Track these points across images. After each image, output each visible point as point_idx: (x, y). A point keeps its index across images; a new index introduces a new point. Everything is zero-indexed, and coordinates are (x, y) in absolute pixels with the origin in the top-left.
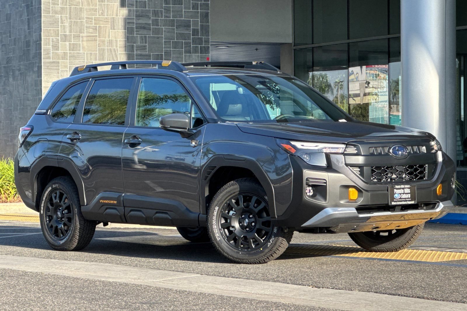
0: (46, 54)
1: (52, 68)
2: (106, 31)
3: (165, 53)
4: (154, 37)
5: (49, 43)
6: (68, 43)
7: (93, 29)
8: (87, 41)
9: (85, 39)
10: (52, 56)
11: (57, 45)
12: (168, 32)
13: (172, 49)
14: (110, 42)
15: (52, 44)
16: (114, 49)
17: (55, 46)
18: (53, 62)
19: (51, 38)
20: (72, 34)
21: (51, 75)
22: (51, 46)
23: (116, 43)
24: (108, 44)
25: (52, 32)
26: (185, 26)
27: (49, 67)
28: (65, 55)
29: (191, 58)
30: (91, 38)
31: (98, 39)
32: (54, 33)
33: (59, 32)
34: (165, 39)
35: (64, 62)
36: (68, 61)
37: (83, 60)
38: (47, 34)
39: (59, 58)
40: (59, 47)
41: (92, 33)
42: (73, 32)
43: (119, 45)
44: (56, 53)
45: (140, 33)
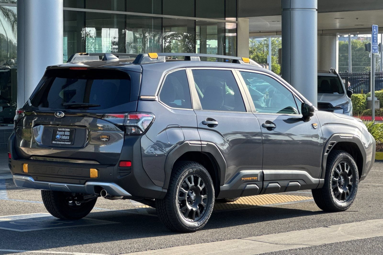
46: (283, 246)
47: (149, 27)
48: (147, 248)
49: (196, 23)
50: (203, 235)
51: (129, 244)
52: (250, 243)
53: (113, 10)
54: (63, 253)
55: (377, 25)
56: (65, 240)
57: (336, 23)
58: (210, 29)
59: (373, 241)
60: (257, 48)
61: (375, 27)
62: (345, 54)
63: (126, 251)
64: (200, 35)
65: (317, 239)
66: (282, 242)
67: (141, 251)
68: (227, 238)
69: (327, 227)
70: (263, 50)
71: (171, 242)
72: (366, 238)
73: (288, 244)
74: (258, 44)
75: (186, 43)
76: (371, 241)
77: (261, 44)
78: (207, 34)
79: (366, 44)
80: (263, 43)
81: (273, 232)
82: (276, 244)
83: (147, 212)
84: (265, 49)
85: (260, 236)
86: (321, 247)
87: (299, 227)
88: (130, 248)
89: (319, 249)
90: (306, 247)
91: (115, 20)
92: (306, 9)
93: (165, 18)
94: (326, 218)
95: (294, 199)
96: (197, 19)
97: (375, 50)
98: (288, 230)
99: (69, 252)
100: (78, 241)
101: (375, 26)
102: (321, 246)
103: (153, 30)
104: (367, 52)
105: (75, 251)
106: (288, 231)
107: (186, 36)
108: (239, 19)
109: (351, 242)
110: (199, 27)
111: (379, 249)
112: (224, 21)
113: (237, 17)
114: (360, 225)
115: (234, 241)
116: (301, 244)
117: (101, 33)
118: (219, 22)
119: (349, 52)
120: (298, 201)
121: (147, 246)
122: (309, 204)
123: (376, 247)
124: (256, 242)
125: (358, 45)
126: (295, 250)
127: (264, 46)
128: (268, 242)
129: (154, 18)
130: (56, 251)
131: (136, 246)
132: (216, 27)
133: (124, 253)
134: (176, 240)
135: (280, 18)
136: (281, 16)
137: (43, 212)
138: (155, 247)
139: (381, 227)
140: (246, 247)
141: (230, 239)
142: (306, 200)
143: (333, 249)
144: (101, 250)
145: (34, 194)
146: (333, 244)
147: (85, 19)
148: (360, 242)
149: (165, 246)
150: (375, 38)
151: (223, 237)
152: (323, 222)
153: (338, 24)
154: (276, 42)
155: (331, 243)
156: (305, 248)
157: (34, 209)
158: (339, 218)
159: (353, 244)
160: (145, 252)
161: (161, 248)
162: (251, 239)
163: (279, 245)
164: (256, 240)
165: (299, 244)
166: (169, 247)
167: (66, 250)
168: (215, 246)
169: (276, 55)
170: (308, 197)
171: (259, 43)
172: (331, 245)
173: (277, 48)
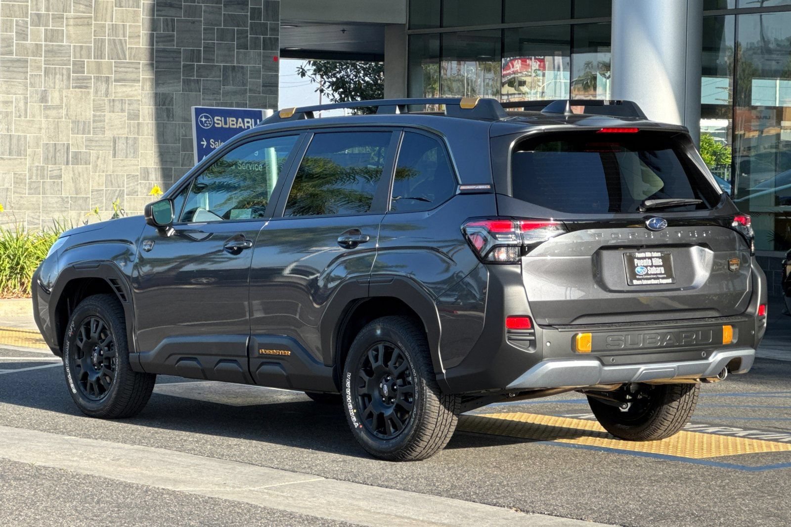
0: (6, 47)
1: (15, 69)
2: (106, 9)
3: (204, 48)
4: (188, 21)
5: (10, 28)
6: (43, 28)
7: (86, 6)
8: (76, 25)
9: (71, 22)
10: (16, 49)
11: (24, 31)
12: (211, 13)
13: (216, 42)
14: (114, 28)
15: (16, 29)
16: (121, 40)
17: (21, 34)
18: (18, 60)
19: (15, 19)
20: (51, 13)
21: (14, 82)
22: (14, 33)
23: (124, 30)
24: (111, 30)
25: (16, 8)
26: (239, 4)
27: (11, 69)
28: (37, 49)
29: (248, 58)
30: (83, 20)
31: (93, 22)
32: (19, 10)
33: (28, 10)
34: (205, 24)
35: (35, 60)
36: (43, 58)
37: (68, 58)
38: (8, 12)
39: (27, 53)
40: (27, 35)
41: (84, 13)
42: (52, 10)
43: (129, 32)
44: (23, 45)
45: (163, 13)
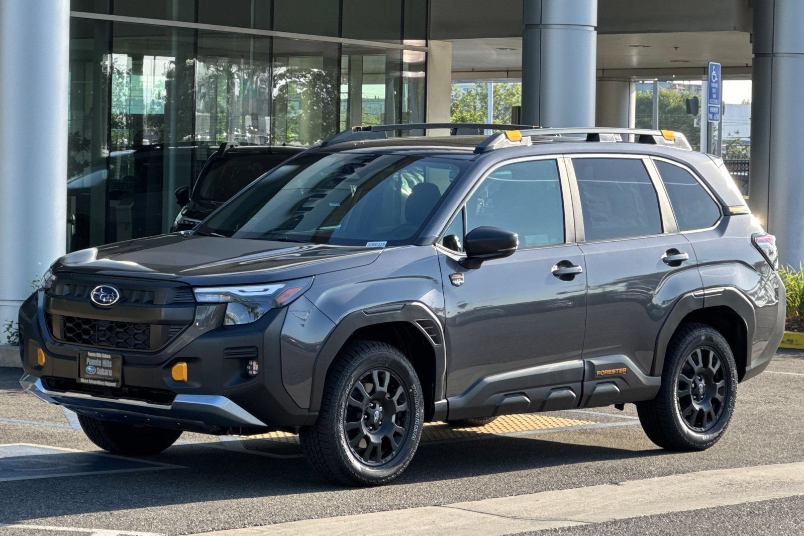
46: (529, 523)
47: (243, 56)
48: (246, 522)
49: (343, 49)
50: (362, 497)
51: (207, 512)
52: (460, 516)
53: (171, 19)
54: (71, 529)
55: (719, 64)
56: (73, 502)
57: (631, 56)
58: (369, 63)
59: (714, 514)
60: (461, 101)
61: (714, 67)
62: (643, 119)
63: (203, 527)
64: (349, 74)
65: (598, 508)
66: (525, 515)
67: (234, 528)
68: (412, 504)
69: (617, 484)
70: (475, 107)
71: (295, 510)
72: (699, 508)
73: (538, 519)
74: (464, 94)
75: (317, 90)
76: (708, 515)
77: (469, 93)
78: (363, 72)
79: (687, 100)
80: (473, 92)
81: (506, 493)
82: (513, 517)
83: (243, 447)
84: (478, 105)
85: (479, 500)
86: (607, 526)
87: (560, 484)
88: (211, 522)
89: (604, 530)
90: (576, 526)
91: (174, 39)
92: (574, 27)
93: (277, 38)
94: (614, 466)
95: (547, 424)
96: (345, 41)
97: (713, 115)
98: (535, 488)
99: (84, 527)
100: (100, 504)
101: (715, 65)
102: (606, 524)
103: (251, 61)
104: (689, 115)
105: (97, 527)
106: (536, 492)
107: (318, 75)
108: (432, 43)
109: (667, 515)
110: (347, 58)
111: (726, 532)
112: (400, 46)
113: (426, 38)
114: (684, 481)
115: (426, 510)
116: (566, 520)
117: (141, 65)
118: (389, 49)
119: (653, 115)
120: (554, 428)
121: (247, 518)
122: (578, 436)
123: (721, 527)
124: (472, 512)
125: (672, 101)
126: (554, 531)
127: (475, 98)
128: (496, 513)
129: (255, 37)
130: (56, 525)
131: (222, 517)
132: (383, 58)
133: (199, 533)
134: (306, 506)
135: (518, 42)
136: (521, 38)
137: (24, 442)
138: (263, 520)
139: (727, 485)
140: (452, 524)
141: (417, 505)
142: (572, 426)
143: (632, 530)
144: (150, 525)
145: (3, 404)
146: (631, 519)
147: (112, 37)
148: (687, 517)
149: (282, 519)
150: (714, 91)
151: (403, 502)
152: (609, 473)
153: (634, 59)
154: (502, 91)
155: (627, 518)
156: (574, 528)
157: (6, 434)
158: (640, 466)
159: (672, 521)
160: (243, 529)
161: (275, 523)
162: (461, 507)
163: (520, 521)
164: (472, 509)
165: (561, 520)
166: (290, 521)
167: (77, 523)
168: (387, 520)
169: (500, 118)
170: (576, 421)
171: (465, 92)
172: (627, 521)
173: (502, 103)
